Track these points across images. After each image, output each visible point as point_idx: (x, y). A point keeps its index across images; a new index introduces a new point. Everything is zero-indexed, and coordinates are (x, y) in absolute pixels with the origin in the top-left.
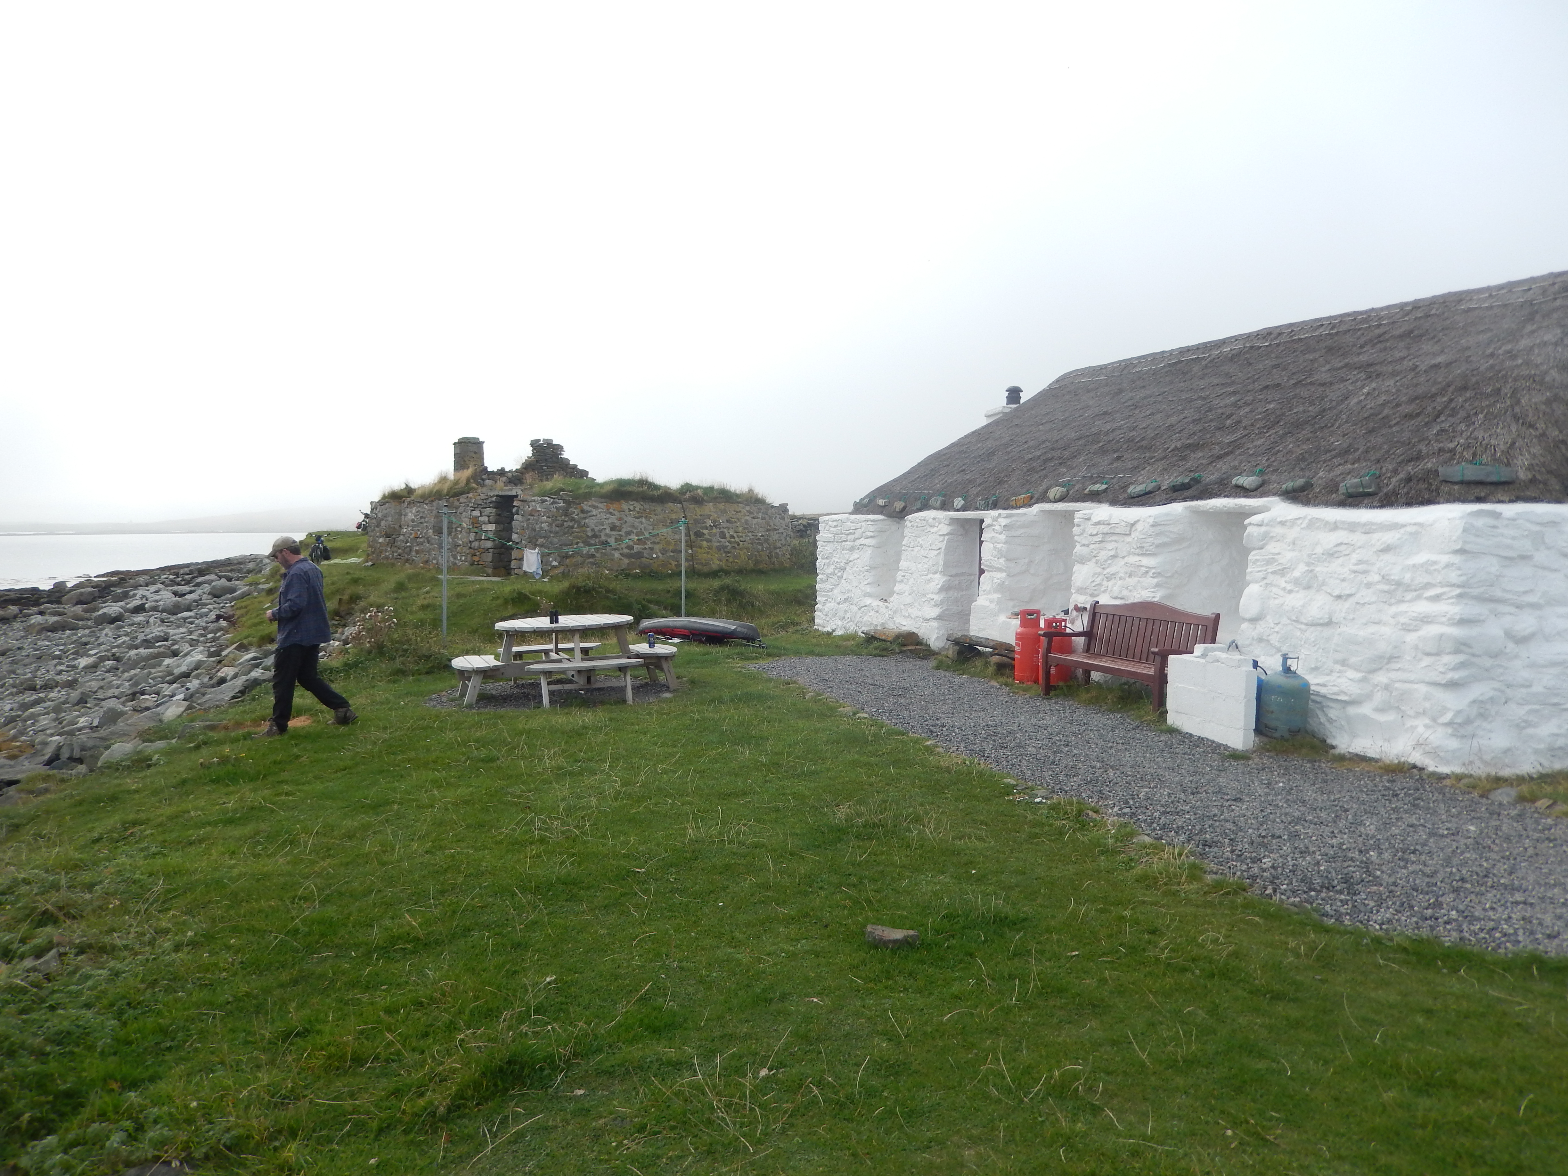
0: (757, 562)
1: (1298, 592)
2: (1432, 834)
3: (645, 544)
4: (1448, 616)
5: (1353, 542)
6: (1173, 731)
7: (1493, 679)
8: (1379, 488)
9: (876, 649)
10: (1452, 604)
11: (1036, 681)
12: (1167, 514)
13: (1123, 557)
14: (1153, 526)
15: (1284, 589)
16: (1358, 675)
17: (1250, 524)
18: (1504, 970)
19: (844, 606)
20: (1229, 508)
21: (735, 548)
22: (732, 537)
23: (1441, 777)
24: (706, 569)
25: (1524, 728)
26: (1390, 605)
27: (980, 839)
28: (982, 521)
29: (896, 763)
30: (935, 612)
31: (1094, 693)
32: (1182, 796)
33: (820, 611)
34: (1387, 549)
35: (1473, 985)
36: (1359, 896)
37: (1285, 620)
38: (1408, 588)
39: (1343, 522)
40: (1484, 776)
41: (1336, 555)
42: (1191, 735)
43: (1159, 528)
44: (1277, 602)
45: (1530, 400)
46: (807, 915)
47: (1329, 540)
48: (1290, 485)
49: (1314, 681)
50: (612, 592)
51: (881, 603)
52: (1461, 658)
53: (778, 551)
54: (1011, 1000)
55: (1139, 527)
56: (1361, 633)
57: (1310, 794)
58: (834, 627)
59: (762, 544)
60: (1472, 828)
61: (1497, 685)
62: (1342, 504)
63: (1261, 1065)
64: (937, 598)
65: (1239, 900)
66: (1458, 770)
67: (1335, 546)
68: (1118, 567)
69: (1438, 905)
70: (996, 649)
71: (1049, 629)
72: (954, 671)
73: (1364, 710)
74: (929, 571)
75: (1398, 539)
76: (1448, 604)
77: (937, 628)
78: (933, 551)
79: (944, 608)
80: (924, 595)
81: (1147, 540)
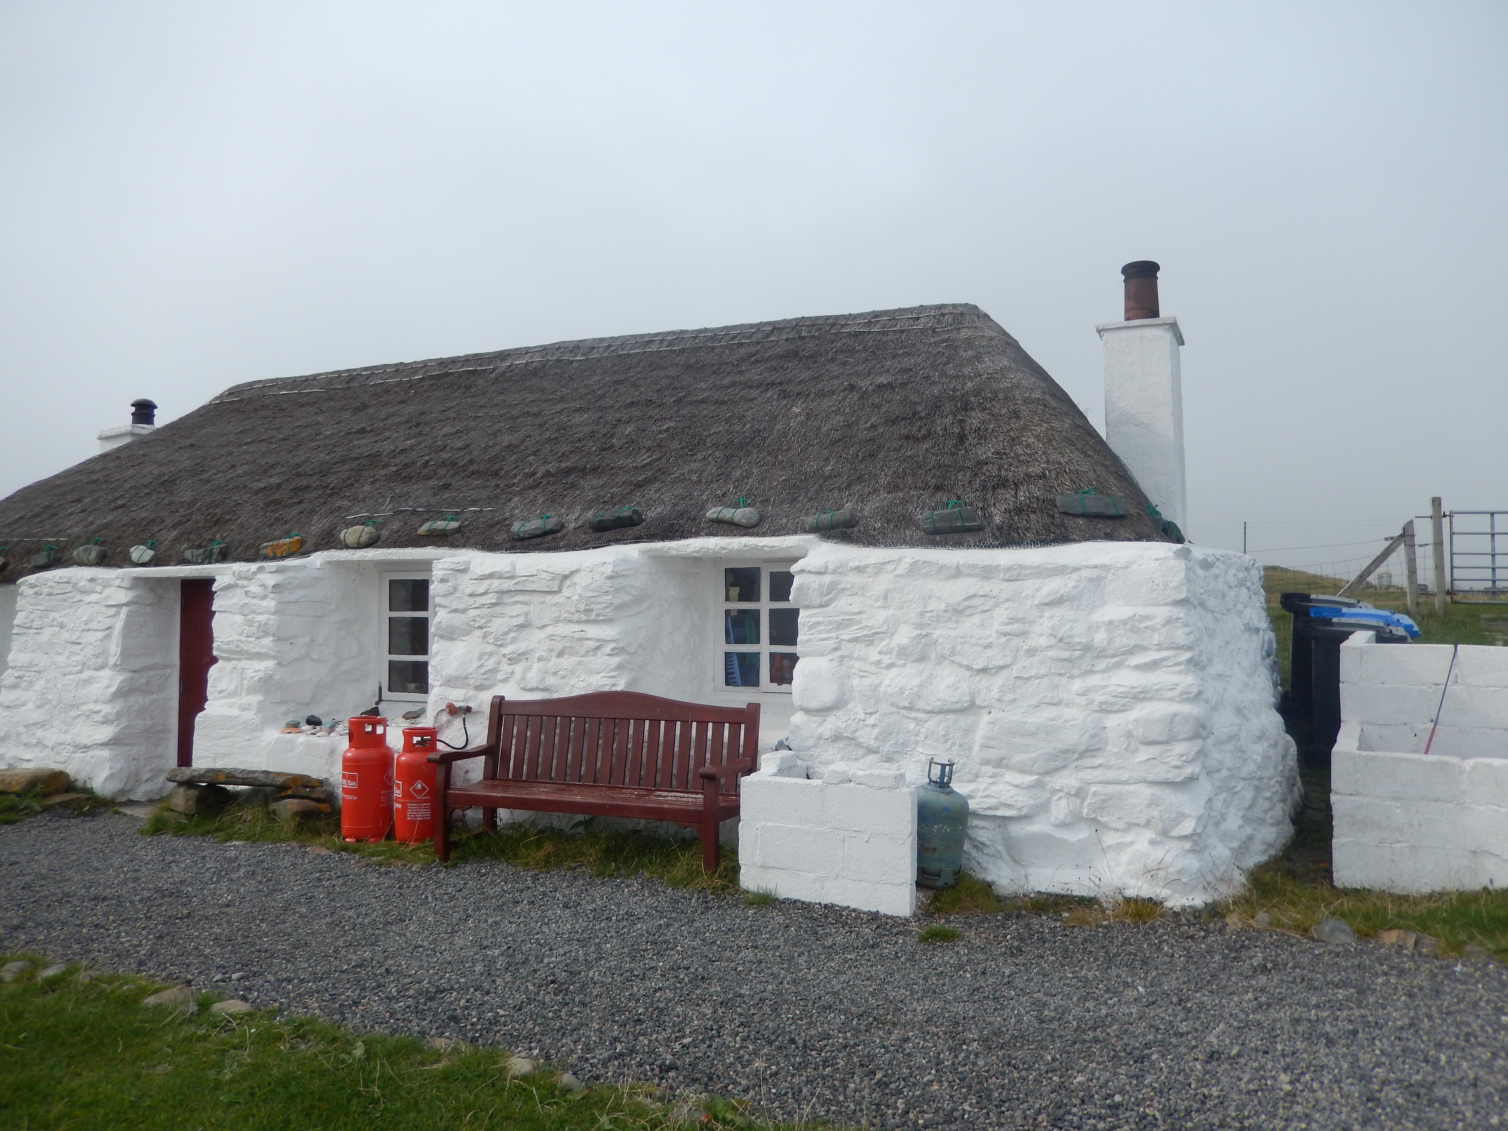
1: (904, 666)
4: (1176, 689)
5: (994, 593)
10: (1180, 672)
12: (625, 561)
13: (542, 627)
14: (610, 578)
15: (878, 663)
16: (1029, 779)
17: (800, 572)
20: (731, 550)
26: (1071, 677)
28: (211, 581)
30: (107, 732)
34: (1057, 601)
37: (885, 707)
38: (1101, 654)
39: (973, 566)
41: (968, 612)
43: (621, 580)
44: (867, 682)
47: (949, 591)
48: (811, 520)
55: (581, 580)
56: (1031, 719)
61: (1205, 774)
64: (107, 709)
67: (965, 600)
68: (533, 641)
70: (289, 788)
71: (409, 747)
72: (202, 835)
73: (1037, 827)
74: (84, 666)
75: (1075, 587)
76: (1174, 673)
77: (110, 760)
78: (91, 633)
79: (123, 725)
80: (75, 706)
81: (600, 600)
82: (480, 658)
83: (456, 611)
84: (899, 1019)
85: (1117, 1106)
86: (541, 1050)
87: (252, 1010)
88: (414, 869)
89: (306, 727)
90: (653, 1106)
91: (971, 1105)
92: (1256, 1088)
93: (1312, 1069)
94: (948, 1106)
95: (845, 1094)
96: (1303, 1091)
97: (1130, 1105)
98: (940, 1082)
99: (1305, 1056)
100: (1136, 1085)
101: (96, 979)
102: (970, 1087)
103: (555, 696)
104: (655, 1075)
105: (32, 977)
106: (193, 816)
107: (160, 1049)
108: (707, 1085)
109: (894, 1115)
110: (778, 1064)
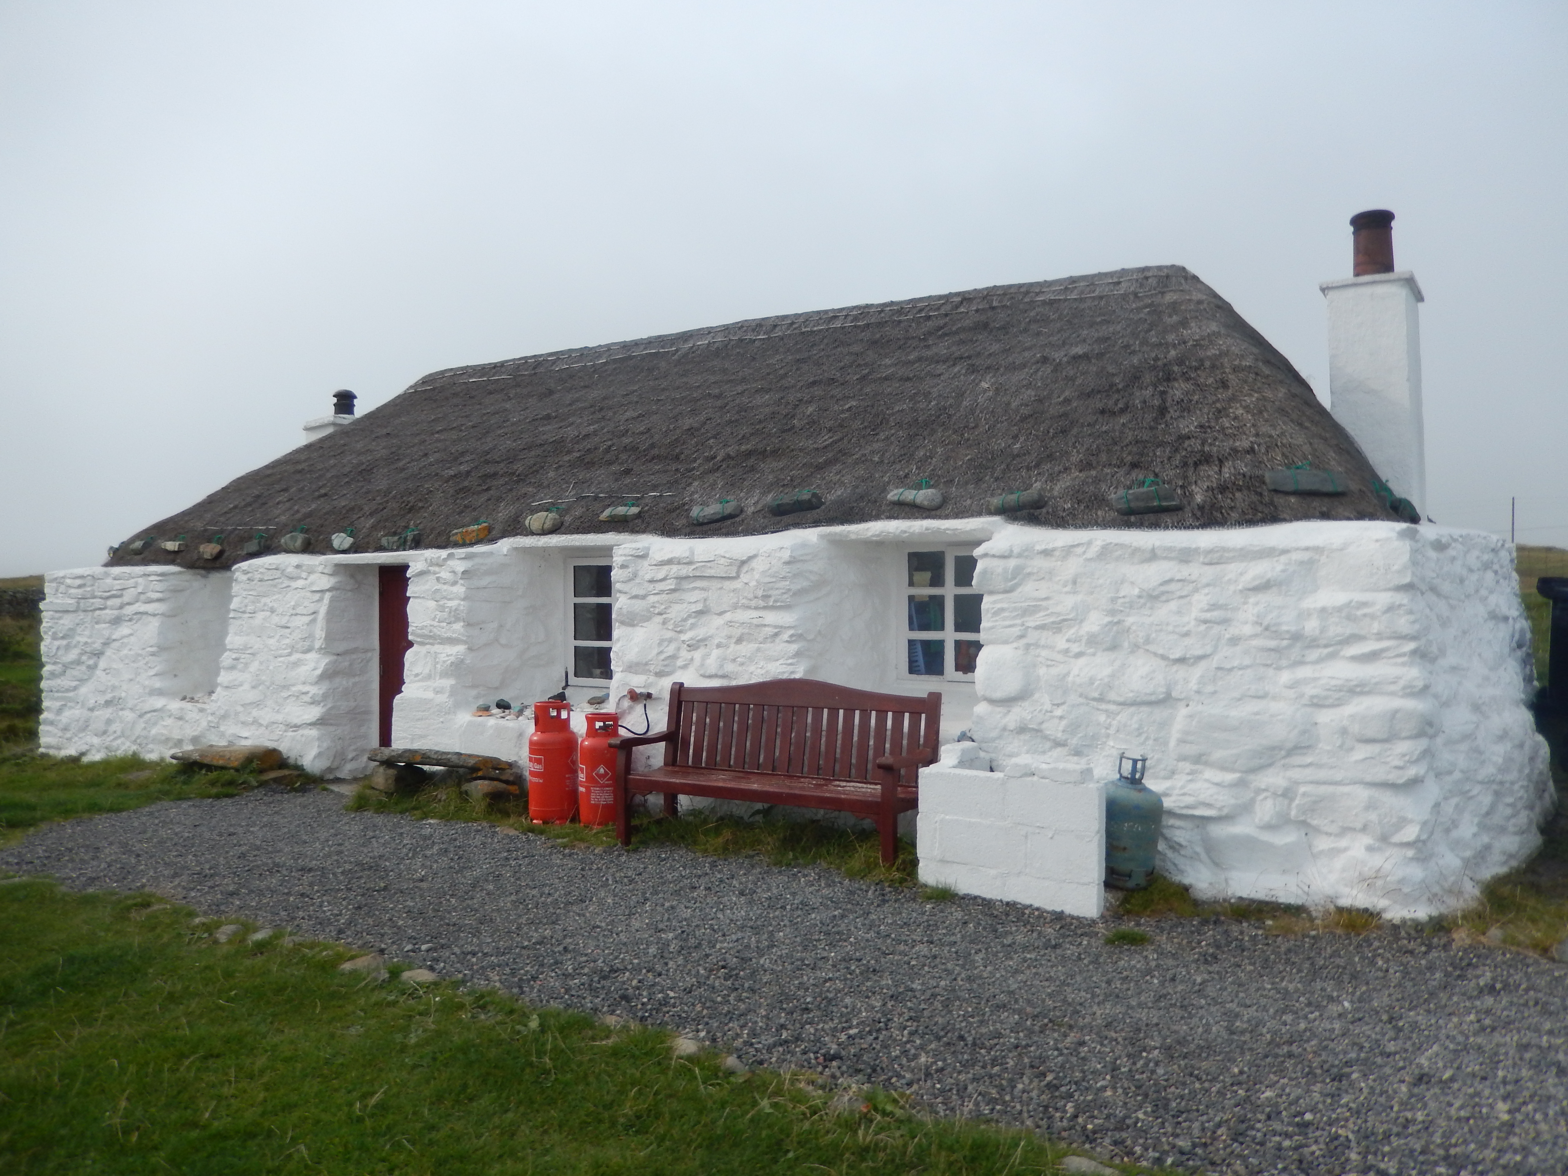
1: (1094, 655)
4: (1398, 683)
5: (1193, 578)
7: (1431, 768)
9: (210, 783)
10: (1403, 664)
12: (804, 546)
13: (721, 614)
14: (787, 563)
15: (1065, 651)
16: (1231, 777)
17: (983, 556)
19: (105, 713)
20: (913, 534)
23: (1429, 928)
26: (1279, 669)
28: (406, 567)
30: (315, 713)
33: (51, 723)
34: (1263, 587)
37: (1073, 698)
38: (1313, 643)
39: (1170, 549)
41: (1164, 598)
42: (984, 899)
43: (799, 566)
44: (1054, 671)
47: (1145, 575)
48: (997, 501)
51: (184, 704)
52: (1424, 743)
56: (1234, 713)
58: (85, 748)
64: (314, 690)
67: (1162, 584)
68: (712, 628)
70: (479, 770)
71: (592, 732)
72: (401, 813)
73: (1241, 828)
74: (293, 649)
75: (1283, 571)
76: (1396, 664)
77: (318, 739)
78: (299, 617)
79: (329, 706)
80: (286, 687)
81: (777, 586)
82: (660, 644)
83: (636, 597)
84: (1076, 1021)
85: (1307, 1125)
86: (708, 1032)
87: (438, 979)
88: (596, 851)
89: (495, 711)
90: (814, 1094)
91: (1145, 1113)
92: (1468, 1115)
93: (1537, 1098)
94: (1120, 1113)
95: (1012, 1093)
96: (1523, 1122)
97: (1321, 1125)
98: (1114, 1088)
99: (1530, 1084)
100: (1331, 1104)
101: (300, 944)
102: (1146, 1096)
103: (734, 683)
104: (819, 1064)
105: (243, 940)
106: (392, 794)
107: (354, 1013)
108: (870, 1076)
109: (1062, 1118)
110: (945, 1060)
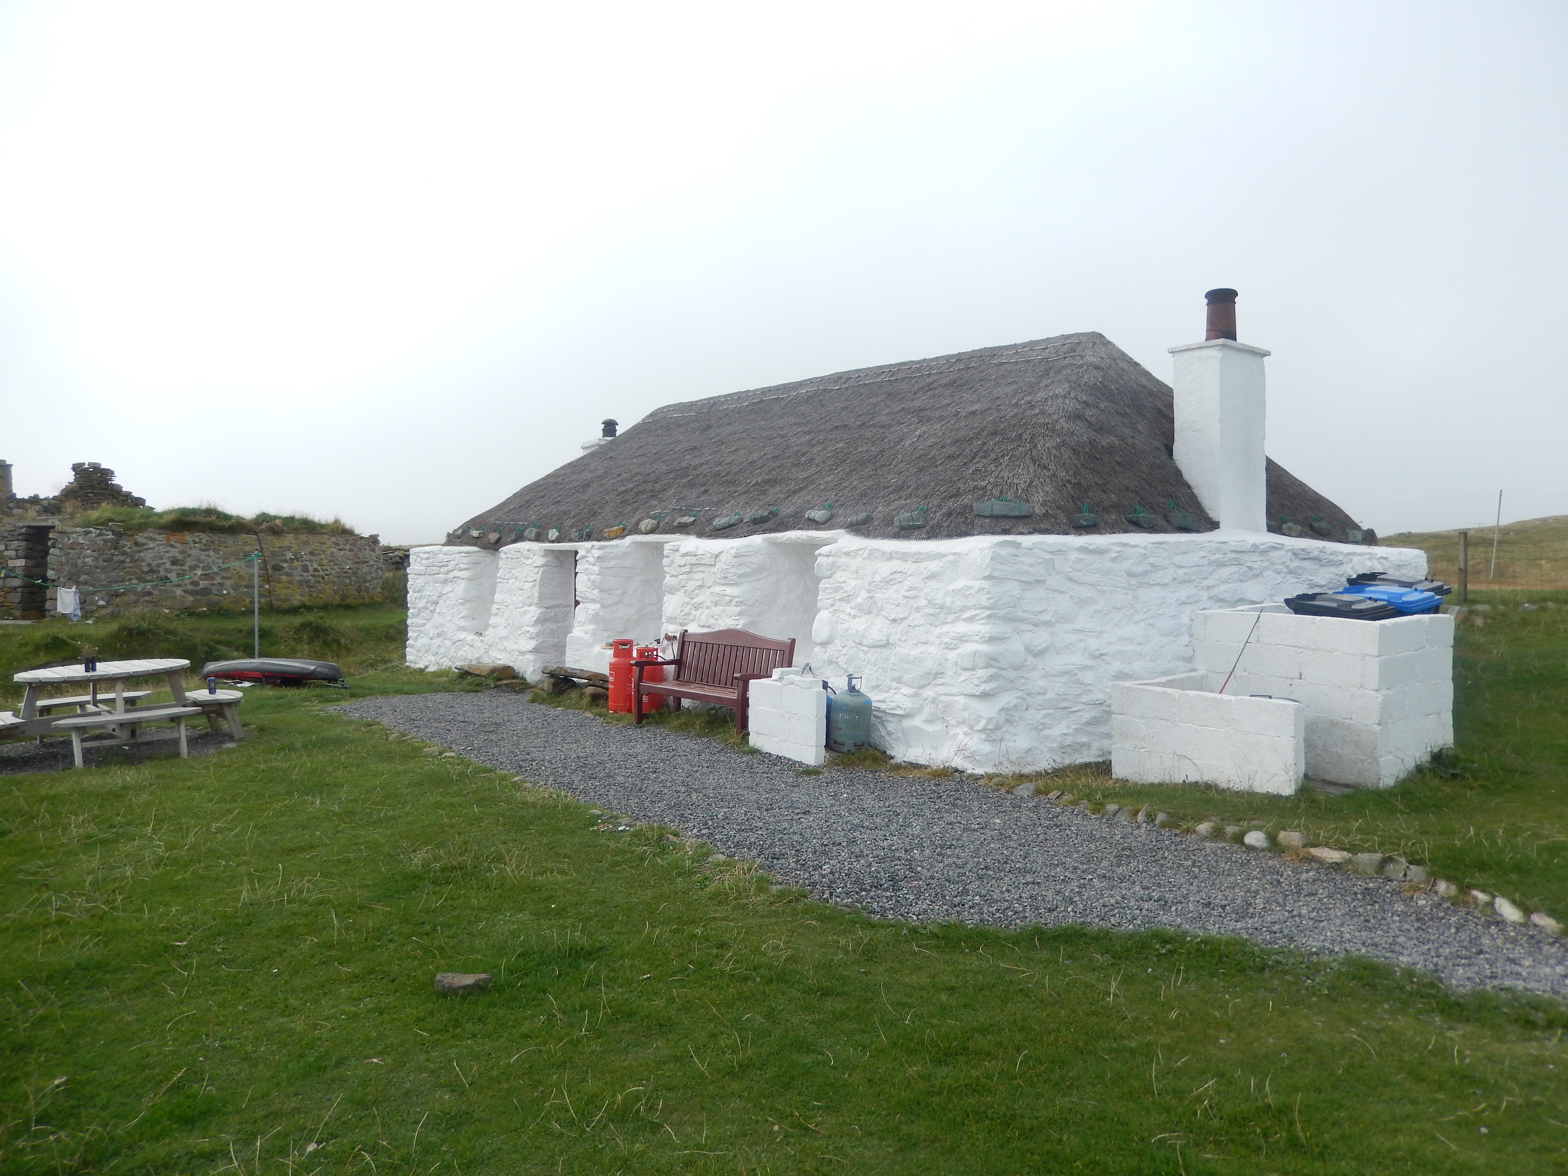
0: (344, 597)
1: (860, 616)
2: (965, 830)
3: (213, 579)
4: (981, 634)
5: (906, 570)
6: (754, 752)
7: (1016, 689)
8: (926, 521)
9: (470, 684)
10: (983, 624)
11: (629, 711)
12: (748, 546)
13: (709, 587)
14: (734, 557)
15: (849, 614)
16: (911, 691)
17: (820, 554)
18: (1013, 944)
19: (437, 641)
20: (802, 540)
21: (320, 582)
22: (316, 570)
23: (976, 778)
24: (285, 606)
25: (1041, 730)
26: (936, 626)
27: (562, 872)
28: (576, 553)
29: (480, 802)
30: (531, 645)
31: (683, 719)
32: (758, 814)
33: (412, 647)
34: (932, 577)
35: (988, 961)
36: (902, 892)
37: (850, 644)
38: (950, 611)
39: (897, 553)
40: (1011, 774)
41: (891, 583)
42: (770, 754)
43: (743, 558)
44: (844, 626)
45: (1044, 445)
46: (372, 971)
47: (885, 568)
48: (853, 519)
49: (875, 697)
50: (173, 633)
51: (476, 637)
52: (991, 671)
53: (368, 584)
54: (581, 1031)
55: (723, 558)
56: (913, 653)
57: (869, 802)
58: (427, 663)
59: (349, 578)
60: (998, 821)
61: (1019, 694)
62: (896, 536)
63: (808, 1059)
64: (533, 630)
65: (800, 907)
66: (991, 770)
67: (892, 574)
68: (704, 596)
69: (965, 892)
70: (591, 680)
72: (548, 704)
73: (917, 722)
74: (524, 604)
75: (941, 567)
76: (981, 625)
77: (533, 661)
78: (527, 583)
79: (538, 639)
80: (519, 628)
81: (730, 571)
83: (673, 576)
103: (716, 630)
105: (399, 739)
106: (551, 694)
107: (411, 762)
